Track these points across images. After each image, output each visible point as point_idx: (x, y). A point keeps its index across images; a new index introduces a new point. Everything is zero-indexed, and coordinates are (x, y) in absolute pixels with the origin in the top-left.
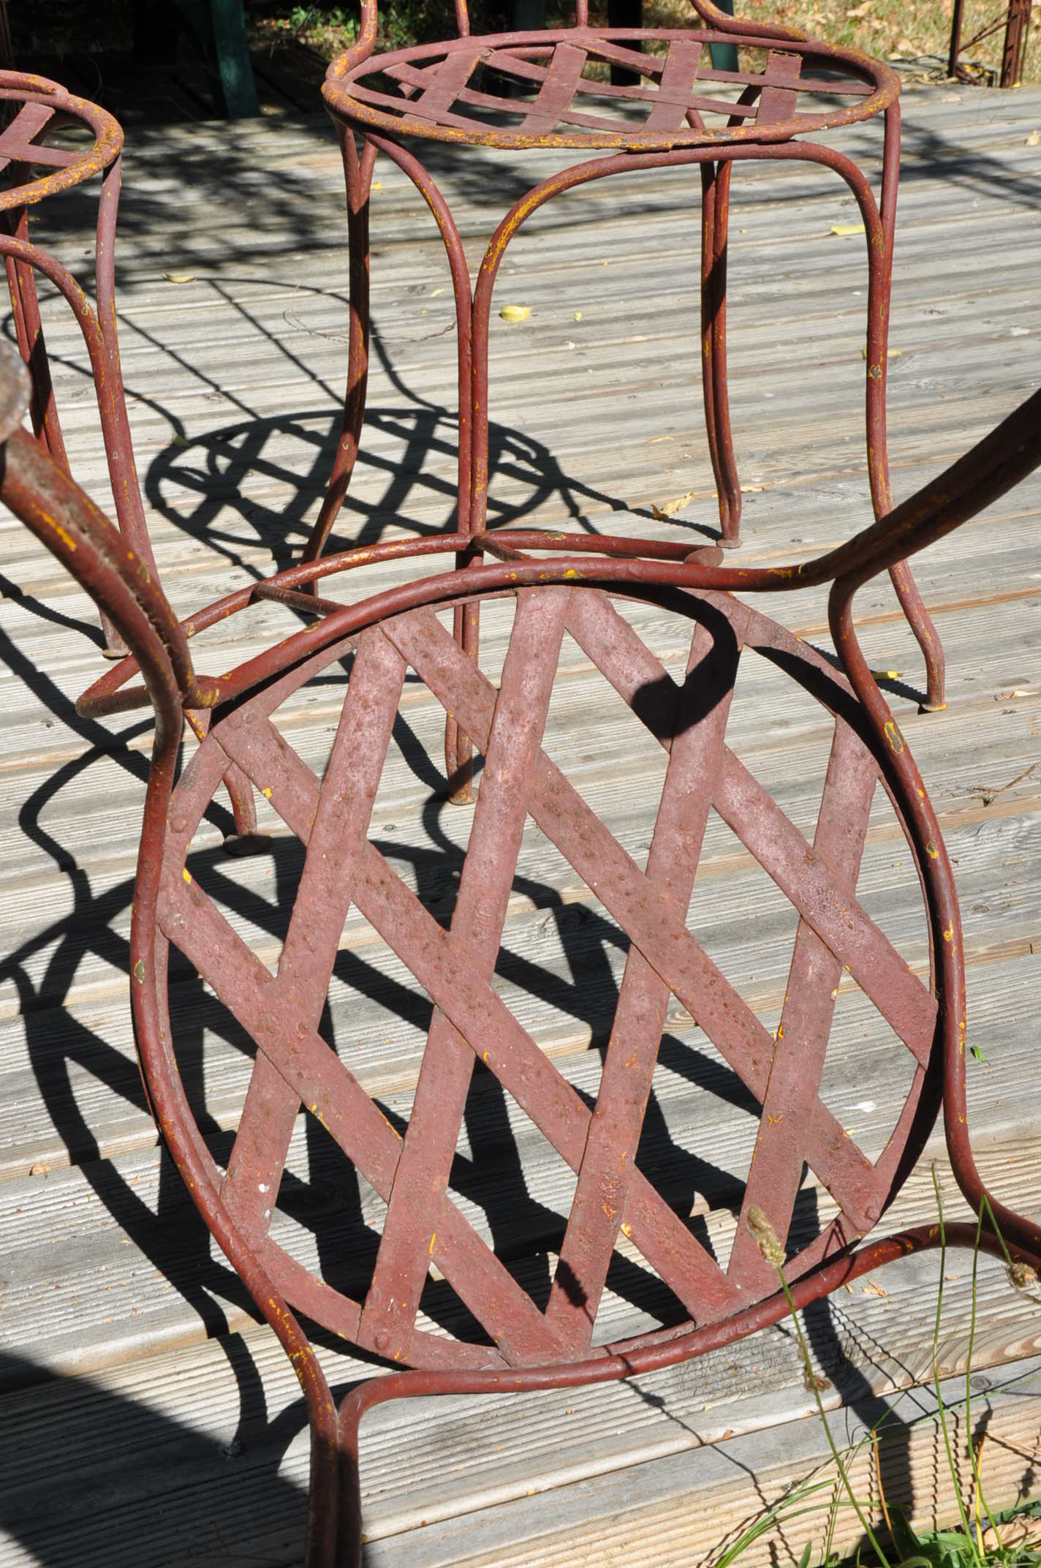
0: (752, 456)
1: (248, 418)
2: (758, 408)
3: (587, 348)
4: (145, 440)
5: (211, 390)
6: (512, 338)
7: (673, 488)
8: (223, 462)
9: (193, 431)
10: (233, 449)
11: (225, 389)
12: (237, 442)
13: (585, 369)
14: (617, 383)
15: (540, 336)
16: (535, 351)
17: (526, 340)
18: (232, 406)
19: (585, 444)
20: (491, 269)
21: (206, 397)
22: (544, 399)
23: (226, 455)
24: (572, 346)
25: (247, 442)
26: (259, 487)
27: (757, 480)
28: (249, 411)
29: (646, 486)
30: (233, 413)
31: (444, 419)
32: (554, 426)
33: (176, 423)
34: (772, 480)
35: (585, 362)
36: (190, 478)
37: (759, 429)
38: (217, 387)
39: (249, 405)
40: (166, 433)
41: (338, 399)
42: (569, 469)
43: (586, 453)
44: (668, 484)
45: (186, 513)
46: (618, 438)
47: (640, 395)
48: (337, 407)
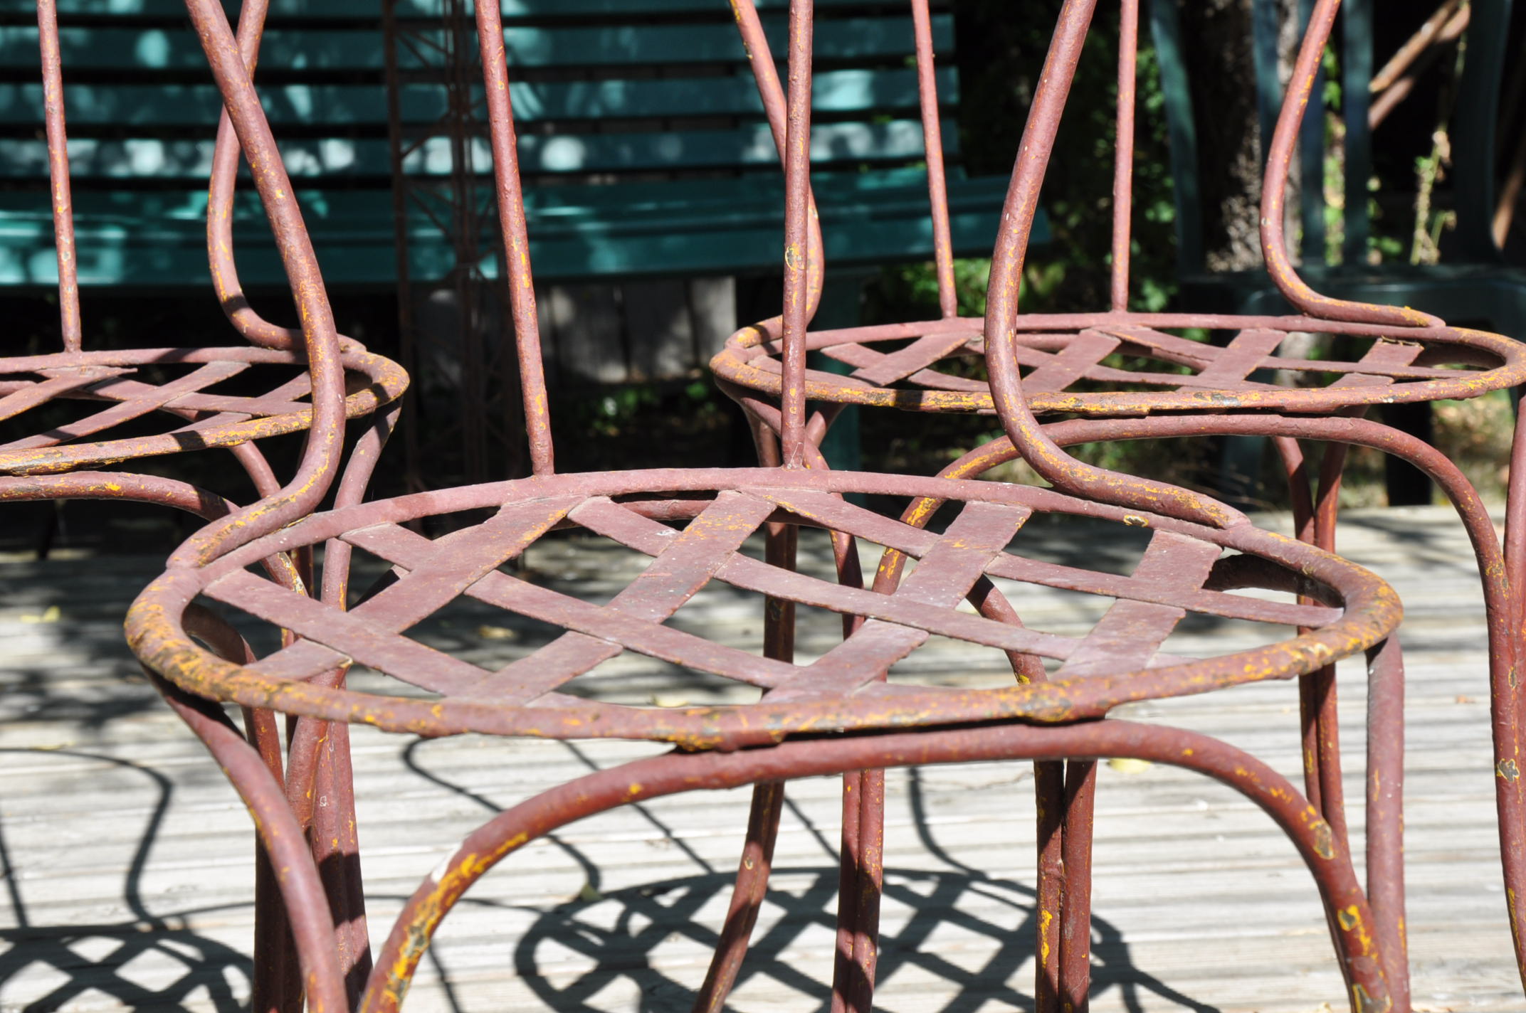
0: (1442, 964)
1: (698, 871)
2: (1471, 903)
3: (1227, 810)
4: (543, 891)
5: (659, 835)
6: (1116, 793)
7: (1301, 996)
8: (639, 922)
9: (610, 882)
10: (661, 907)
11: (676, 834)
12: (667, 900)
13: (1213, 836)
14: (1257, 856)
15: (1159, 791)
16: (1145, 810)
17: (1138, 794)
18: (681, 855)
19: (1181, 930)
20: (890, 572)
21: (650, 843)
22: (1139, 869)
23: (645, 912)
24: (1203, 806)
25: (681, 901)
26: (679, 956)
27: (1442, 996)
28: (702, 863)
29: (1261, 991)
30: (679, 864)
31: (978, 885)
32: (1142, 903)
33: (593, 872)
34: (1466, 998)
35: (1215, 827)
36: (586, 941)
37: (1465, 931)
38: (667, 832)
39: (703, 855)
40: (576, 882)
41: (832, 853)
42: (1142, 961)
43: (1179, 942)
44: (1295, 990)
45: (560, 983)
46: (1234, 926)
47: (1286, 873)
48: (830, 862)
